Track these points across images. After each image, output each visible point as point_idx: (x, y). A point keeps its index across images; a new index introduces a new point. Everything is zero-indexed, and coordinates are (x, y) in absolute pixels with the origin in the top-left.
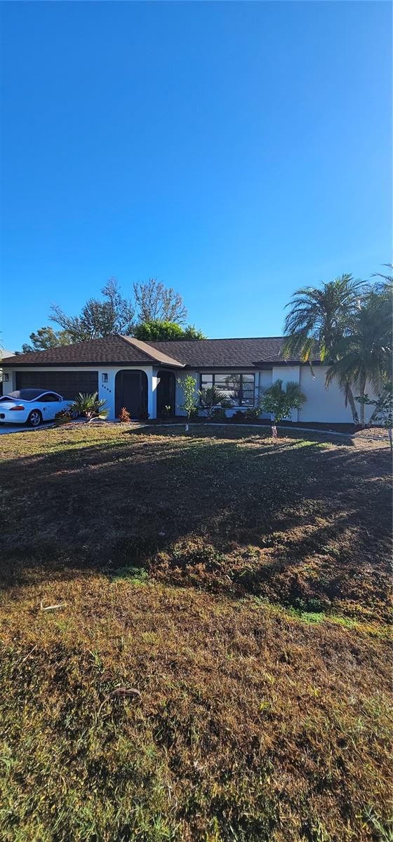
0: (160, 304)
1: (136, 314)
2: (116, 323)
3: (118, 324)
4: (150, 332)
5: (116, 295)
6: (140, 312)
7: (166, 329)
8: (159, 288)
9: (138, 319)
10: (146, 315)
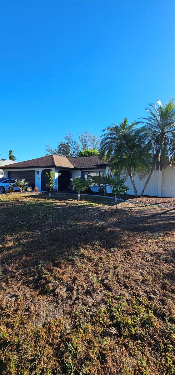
0: (90, 143)
1: (80, 147)
2: (71, 151)
3: (72, 151)
4: (84, 154)
5: (71, 139)
6: (82, 146)
7: (91, 153)
8: (89, 135)
9: (81, 149)
10: (84, 147)
